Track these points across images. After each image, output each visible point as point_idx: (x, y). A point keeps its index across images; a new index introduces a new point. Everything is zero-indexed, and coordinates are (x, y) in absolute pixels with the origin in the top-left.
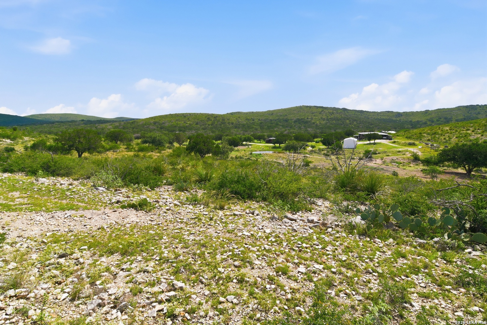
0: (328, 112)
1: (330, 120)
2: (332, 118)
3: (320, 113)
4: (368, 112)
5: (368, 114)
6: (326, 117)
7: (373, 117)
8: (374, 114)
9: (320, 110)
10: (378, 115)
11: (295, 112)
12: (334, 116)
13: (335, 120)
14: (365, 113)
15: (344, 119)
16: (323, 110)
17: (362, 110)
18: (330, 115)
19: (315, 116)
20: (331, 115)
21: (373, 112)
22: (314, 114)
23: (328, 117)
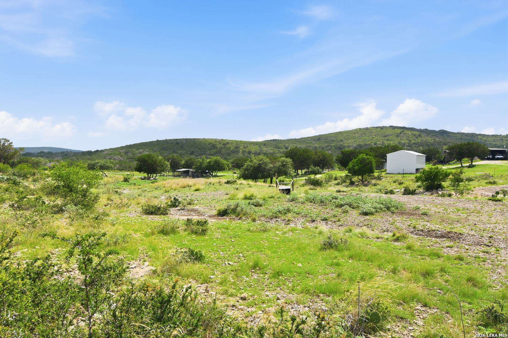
0: (412, 134)
1: (413, 145)
2: (418, 142)
3: (397, 136)
4: (485, 135)
5: (484, 139)
6: (407, 141)
7: (494, 143)
8: (495, 139)
9: (399, 131)
10: (502, 140)
11: (357, 135)
12: (422, 140)
13: (423, 146)
14: (479, 137)
15: (439, 145)
16: (403, 131)
17: (474, 133)
18: (415, 138)
19: (388, 140)
20: (417, 138)
21: (493, 136)
22: (387, 138)
23: (410, 141)
